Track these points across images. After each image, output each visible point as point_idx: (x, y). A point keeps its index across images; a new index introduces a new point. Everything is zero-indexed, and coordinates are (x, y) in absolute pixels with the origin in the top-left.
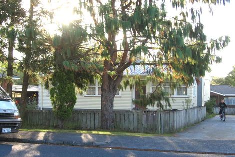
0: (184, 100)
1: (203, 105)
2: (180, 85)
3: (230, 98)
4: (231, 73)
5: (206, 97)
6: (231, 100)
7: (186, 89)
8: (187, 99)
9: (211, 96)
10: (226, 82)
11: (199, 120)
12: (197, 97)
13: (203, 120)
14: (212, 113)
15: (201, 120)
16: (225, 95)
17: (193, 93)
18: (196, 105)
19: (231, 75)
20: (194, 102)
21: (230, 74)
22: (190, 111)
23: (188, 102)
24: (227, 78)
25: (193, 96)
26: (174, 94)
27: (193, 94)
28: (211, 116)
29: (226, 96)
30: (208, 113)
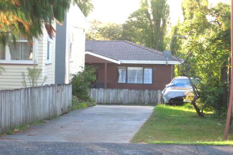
0: (25, 69)
1: (67, 82)
2: (14, 39)
3: (130, 69)
4: (136, 14)
5: (75, 65)
6: (134, 72)
7: (29, 48)
8: (32, 67)
9: (86, 64)
10: (124, 34)
11: (55, 111)
12: (54, 64)
13: (64, 113)
14: (86, 99)
15: (59, 112)
16: (119, 63)
17: (45, 55)
18: (51, 80)
19: (135, 19)
20: (48, 75)
21: (132, 16)
22: (36, 93)
23: (34, 73)
24: (125, 26)
25: (45, 61)
26: (4, 58)
27: (45, 58)
28: (84, 104)
29: (122, 65)
30: (76, 99)
